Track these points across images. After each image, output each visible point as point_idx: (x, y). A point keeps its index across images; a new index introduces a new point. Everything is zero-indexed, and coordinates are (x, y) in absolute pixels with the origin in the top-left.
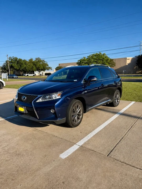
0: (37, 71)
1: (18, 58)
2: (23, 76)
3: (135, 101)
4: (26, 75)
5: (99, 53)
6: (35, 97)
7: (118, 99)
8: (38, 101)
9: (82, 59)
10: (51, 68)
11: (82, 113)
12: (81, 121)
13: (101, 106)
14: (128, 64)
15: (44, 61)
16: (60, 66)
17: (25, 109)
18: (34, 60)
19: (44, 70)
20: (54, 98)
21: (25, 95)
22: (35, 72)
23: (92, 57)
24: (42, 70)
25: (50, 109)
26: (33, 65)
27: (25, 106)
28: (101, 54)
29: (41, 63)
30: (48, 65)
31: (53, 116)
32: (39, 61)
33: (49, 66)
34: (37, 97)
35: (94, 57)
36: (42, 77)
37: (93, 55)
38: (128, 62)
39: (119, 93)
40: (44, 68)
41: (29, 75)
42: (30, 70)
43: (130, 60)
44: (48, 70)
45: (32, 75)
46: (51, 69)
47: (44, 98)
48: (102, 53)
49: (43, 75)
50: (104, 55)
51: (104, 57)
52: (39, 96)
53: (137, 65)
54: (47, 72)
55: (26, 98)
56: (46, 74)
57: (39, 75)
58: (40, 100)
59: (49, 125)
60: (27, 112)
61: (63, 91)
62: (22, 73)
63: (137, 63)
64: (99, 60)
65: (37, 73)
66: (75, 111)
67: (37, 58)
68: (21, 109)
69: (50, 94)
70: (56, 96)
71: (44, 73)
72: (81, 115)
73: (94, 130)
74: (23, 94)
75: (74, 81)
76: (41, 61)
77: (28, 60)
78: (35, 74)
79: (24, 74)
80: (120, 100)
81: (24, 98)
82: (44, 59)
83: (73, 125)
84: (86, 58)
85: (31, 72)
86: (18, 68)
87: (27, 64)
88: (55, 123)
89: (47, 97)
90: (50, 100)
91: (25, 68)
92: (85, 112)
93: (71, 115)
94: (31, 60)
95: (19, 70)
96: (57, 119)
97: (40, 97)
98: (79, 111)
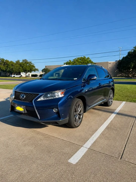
0: (23, 73)
1: (5, 59)
2: (9, 77)
3: (125, 101)
4: (13, 76)
5: (83, 57)
6: (36, 96)
7: (111, 99)
8: (39, 100)
9: (68, 62)
10: (38, 69)
11: (82, 113)
12: (81, 121)
13: (97, 106)
14: (109, 67)
15: (31, 63)
16: (47, 68)
17: (24, 108)
18: (21, 62)
19: (31, 71)
20: (57, 97)
21: (24, 93)
22: (21, 73)
23: (77, 61)
24: (29, 71)
25: (53, 109)
26: (20, 66)
27: (24, 106)
28: (85, 58)
29: (28, 65)
30: (34, 67)
31: (56, 115)
32: (26, 63)
33: (36, 68)
34: (38, 95)
35: (79, 60)
36: (28, 78)
37: (79, 58)
38: (110, 66)
39: (112, 93)
40: (31, 69)
41: (16, 76)
42: (17, 71)
43: (111, 64)
44: (34, 71)
45: (19, 76)
46: (38, 71)
47: (46, 96)
48: (87, 57)
49: (29, 77)
50: (88, 58)
51: (88, 60)
52: (40, 94)
53: (117, 69)
54: (33, 73)
55: (25, 97)
56: (33, 76)
57: (26, 76)
58: (42, 99)
59: (48, 126)
60: (26, 112)
61: (66, 89)
62: (8, 74)
63: (118, 67)
64: (83, 63)
65: (23, 74)
66: (77, 111)
67: (24, 59)
68: (19, 109)
69: (52, 93)
70: (59, 94)
71: (31, 74)
72: (81, 115)
73: (97, 130)
74: (22, 93)
75: (75, 79)
76: (28, 62)
77: (15, 62)
78: (22, 75)
79: (11, 75)
80: (113, 100)
81: (23, 97)
82: (30, 61)
83: (75, 125)
84: (72, 61)
85: (18, 73)
86: (5, 69)
87: (14, 65)
88: (58, 124)
89: (49, 95)
90: (52, 98)
91: (12, 69)
92: (85, 112)
93: (73, 115)
94: (18, 62)
95: (5, 71)
96: (60, 119)
97: (41, 96)
98: (80, 111)
